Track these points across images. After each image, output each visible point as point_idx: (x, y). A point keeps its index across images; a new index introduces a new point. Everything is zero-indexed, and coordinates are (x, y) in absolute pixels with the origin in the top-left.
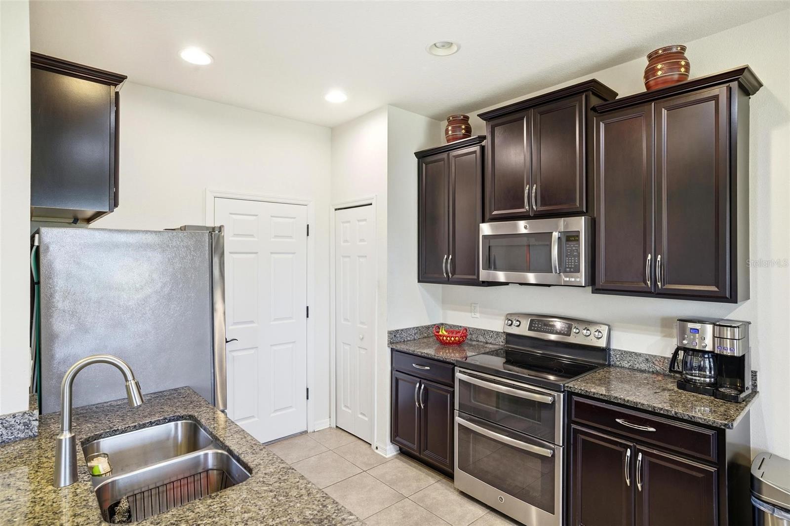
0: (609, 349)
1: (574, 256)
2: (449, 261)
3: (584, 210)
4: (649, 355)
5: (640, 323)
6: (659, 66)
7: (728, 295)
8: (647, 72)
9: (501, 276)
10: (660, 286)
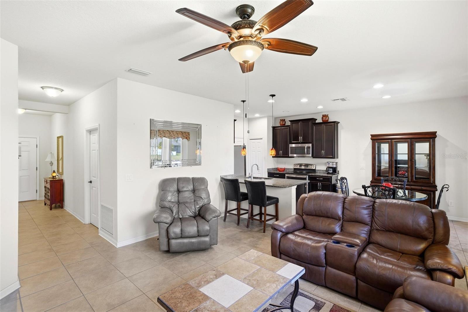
0: (316, 170)
1: (309, 151)
2: (282, 152)
3: (311, 142)
4: (323, 170)
5: (321, 164)
6: (324, 118)
7: (334, 157)
8: (322, 118)
9: (295, 155)
10: (324, 156)
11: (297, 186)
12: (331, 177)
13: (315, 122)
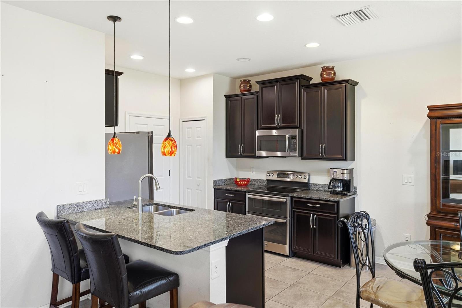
0: (309, 183)
1: (294, 145)
2: (242, 147)
3: (299, 126)
4: (323, 184)
5: (319, 172)
6: (325, 73)
7: (345, 158)
8: (321, 74)
9: (264, 153)
10: (324, 156)
11: (230, 240)
12: (338, 203)
13: (310, 83)
